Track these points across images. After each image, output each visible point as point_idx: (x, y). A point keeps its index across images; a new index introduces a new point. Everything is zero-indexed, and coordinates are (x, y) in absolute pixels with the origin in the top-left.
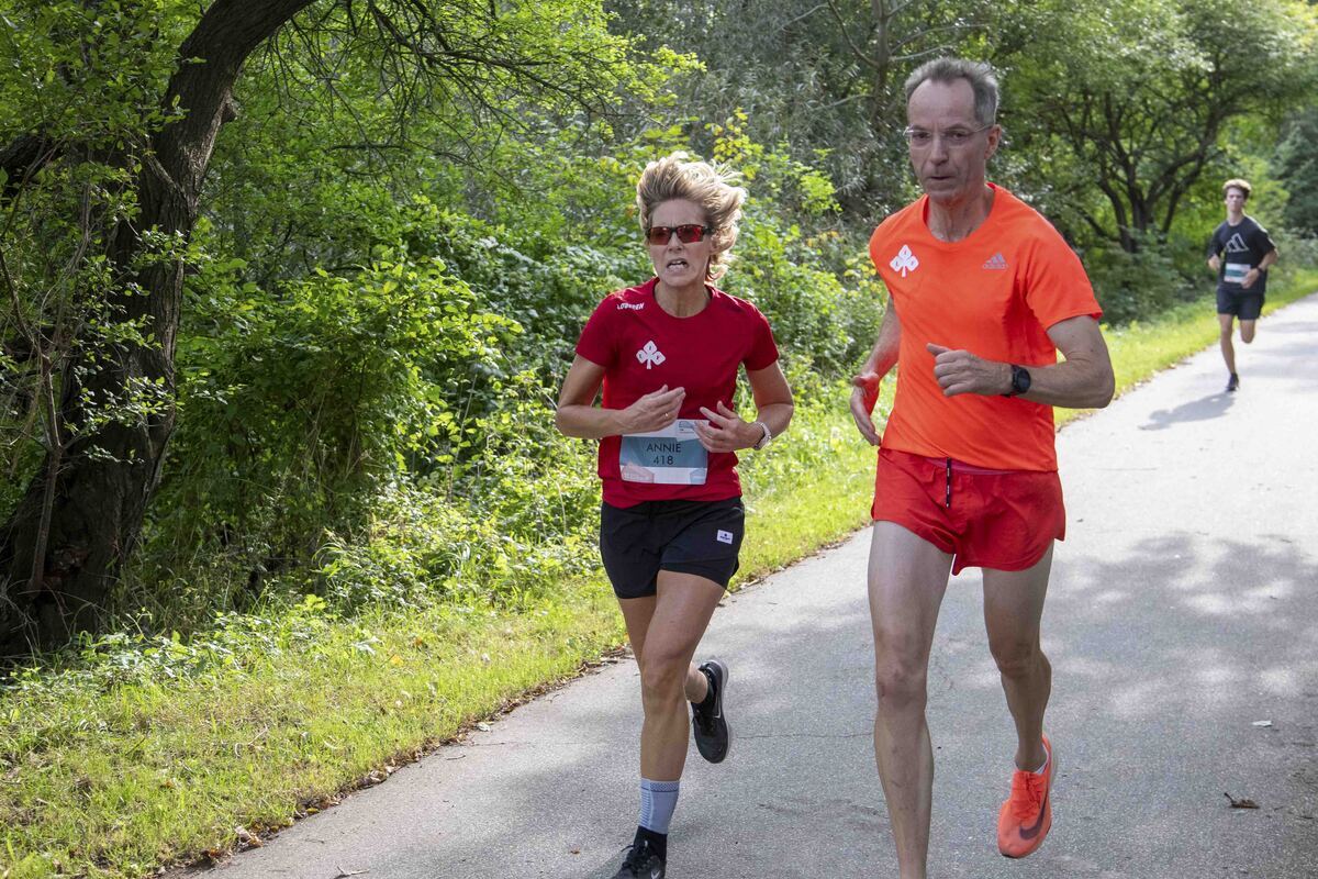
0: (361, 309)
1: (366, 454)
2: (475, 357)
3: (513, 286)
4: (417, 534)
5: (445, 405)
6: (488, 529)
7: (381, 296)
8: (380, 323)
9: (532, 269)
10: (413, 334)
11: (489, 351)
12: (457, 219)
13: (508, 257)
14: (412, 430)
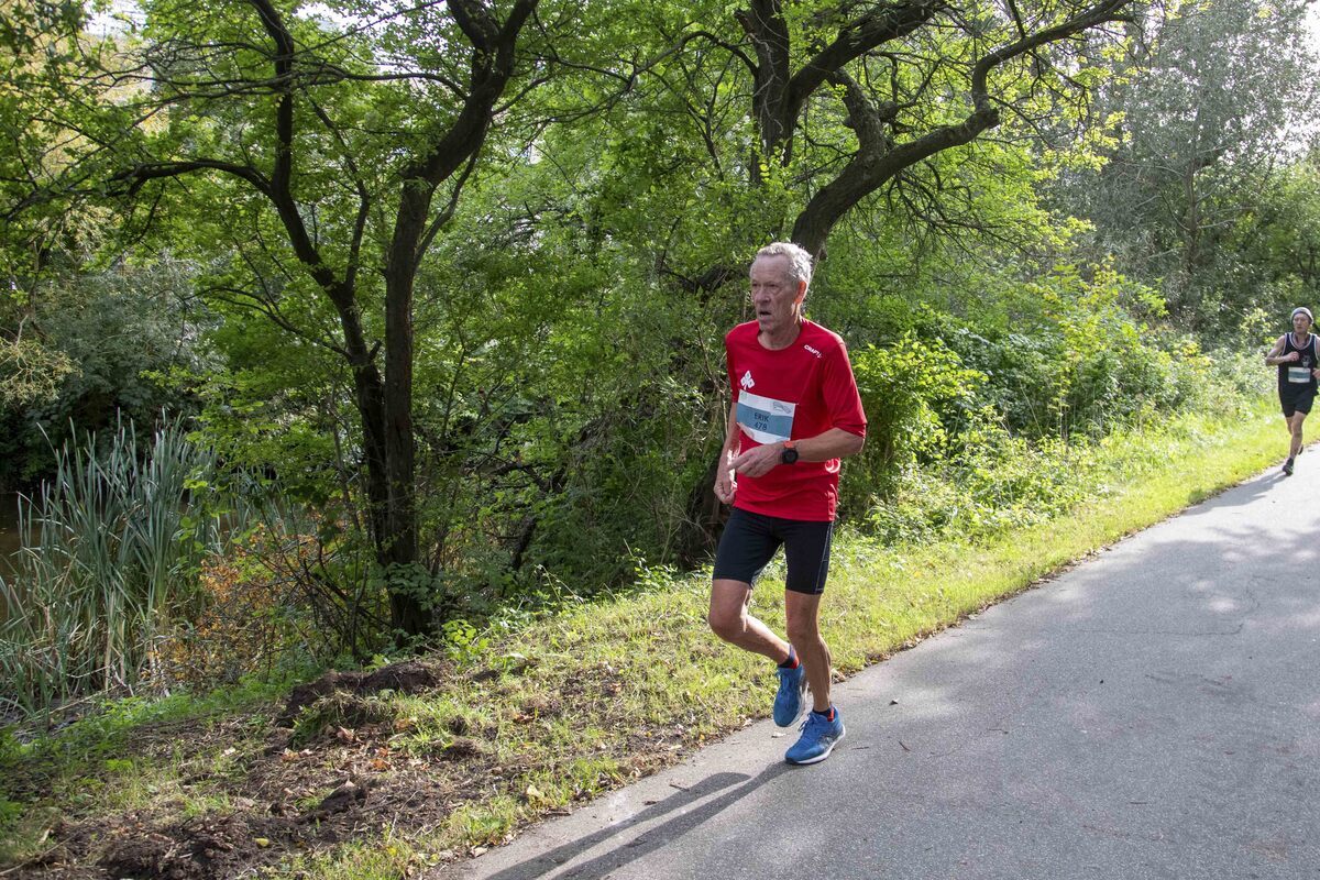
0: (894, 367)
1: (897, 453)
2: (960, 397)
3: (978, 357)
4: (926, 500)
5: (941, 424)
6: (967, 498)
7: (906, 362)
8: (905, 376)
9: (989, 347)
10: (924, 383)
11: (968, 393)
12: (945, 317)
13: (975, 340)
14: (922, 438)
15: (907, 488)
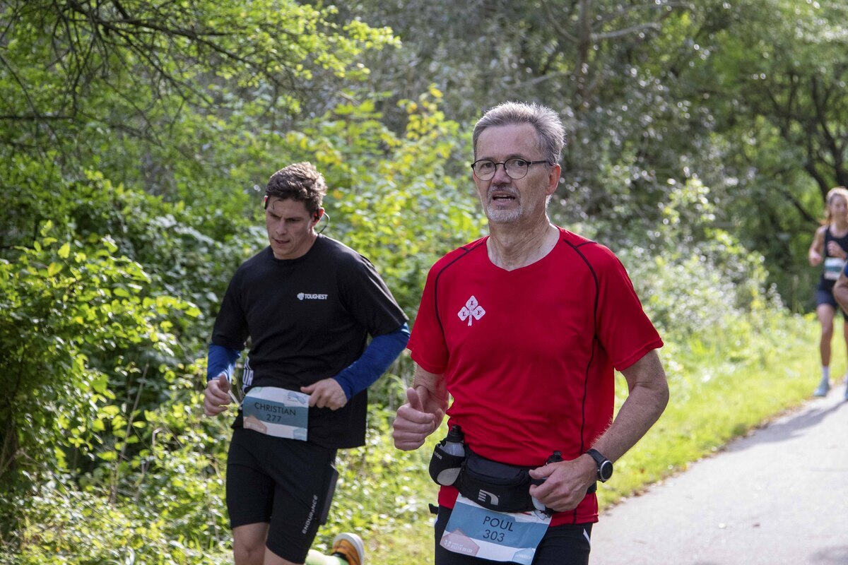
0: (22, 292)
1: (21, 452)
2: (147, 343)
3: (191, 268)
4: (76, 539)
5: (112, 396)
6: (155, 533)
7: (45, 280)
8: (42, 307)
9: (212, 250)
10: (79, 320)
11: (163, 337)
12: (132, 196)
13: (186, 238)
14: (74, 424)
15: (43, 517)
